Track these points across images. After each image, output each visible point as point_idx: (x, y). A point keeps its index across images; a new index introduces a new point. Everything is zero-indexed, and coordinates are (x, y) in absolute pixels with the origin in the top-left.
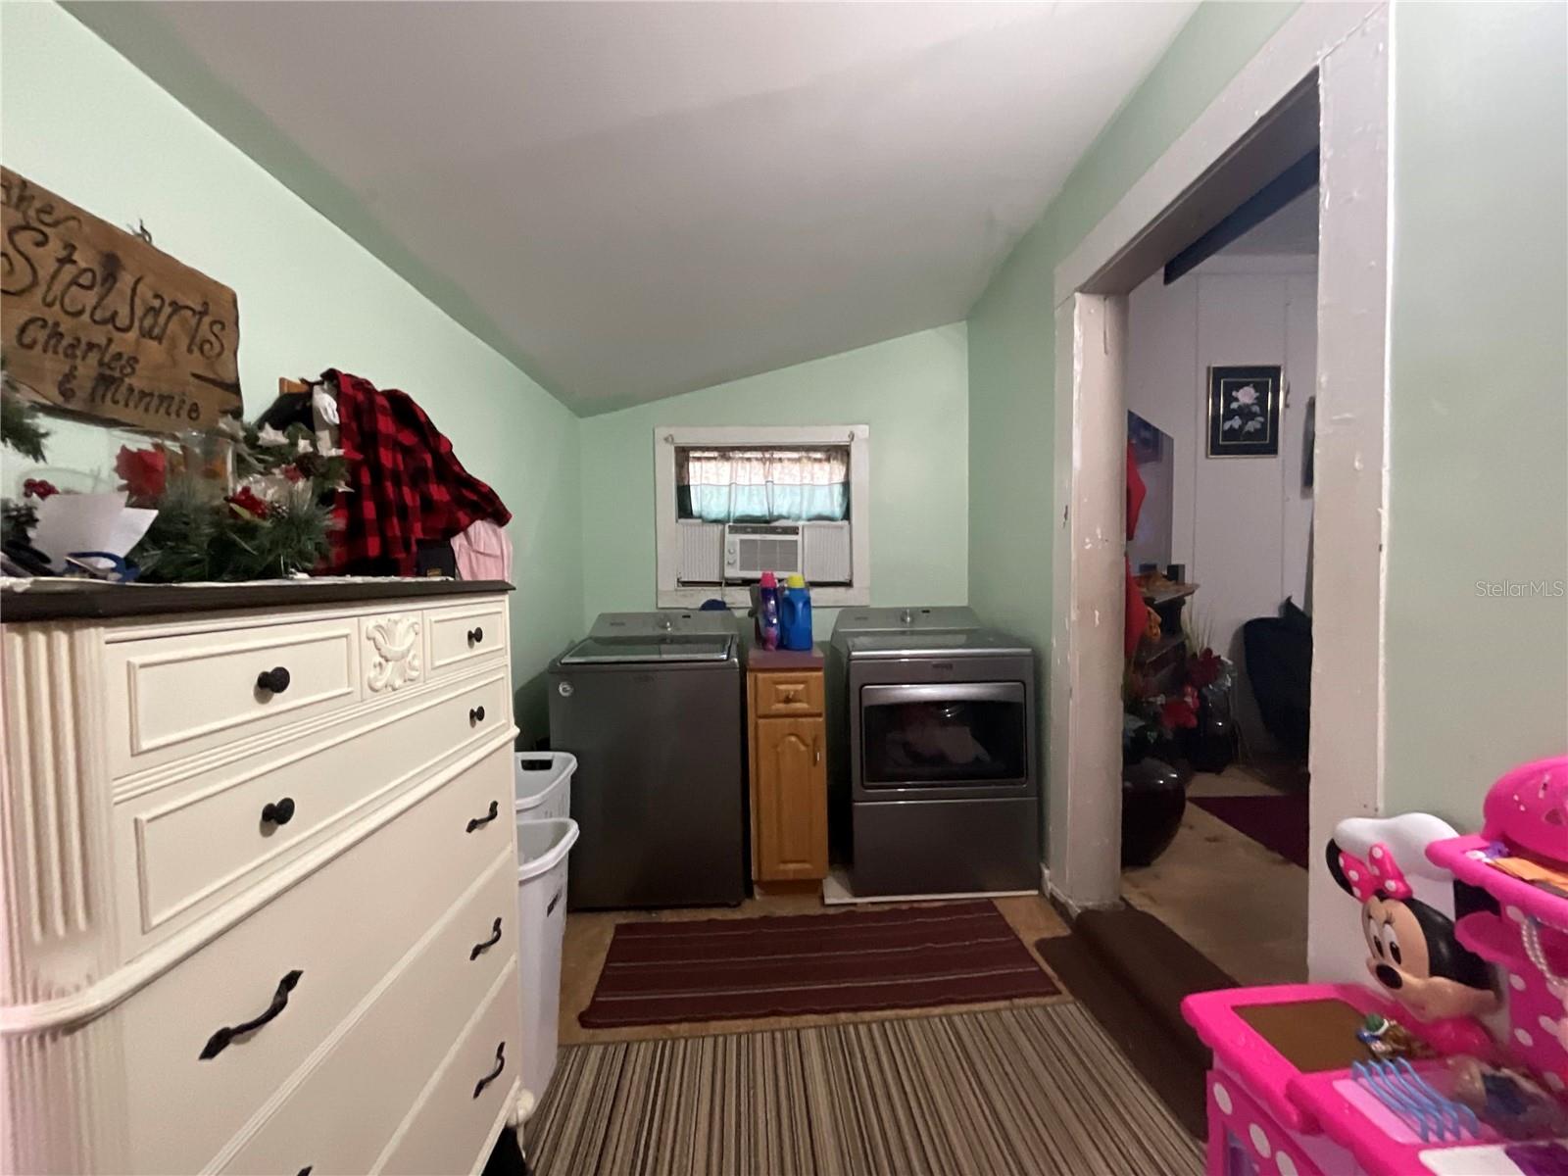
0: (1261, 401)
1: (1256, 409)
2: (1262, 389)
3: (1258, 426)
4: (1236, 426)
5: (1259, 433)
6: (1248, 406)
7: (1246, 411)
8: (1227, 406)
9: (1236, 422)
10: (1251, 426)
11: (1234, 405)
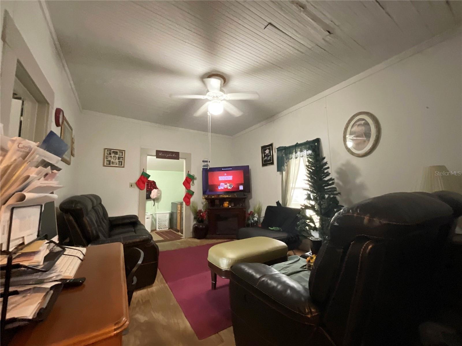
0: (270, 152)
1: (269, 154)
2: (269, 149)
3: (270, 158)
4: (266, 159)
5: (270, 160)
6: (268, 154)
7: (267, 155)
8: (264, 154)
9: (266, 158)
10: (269, 158)
11: (265, 154)
